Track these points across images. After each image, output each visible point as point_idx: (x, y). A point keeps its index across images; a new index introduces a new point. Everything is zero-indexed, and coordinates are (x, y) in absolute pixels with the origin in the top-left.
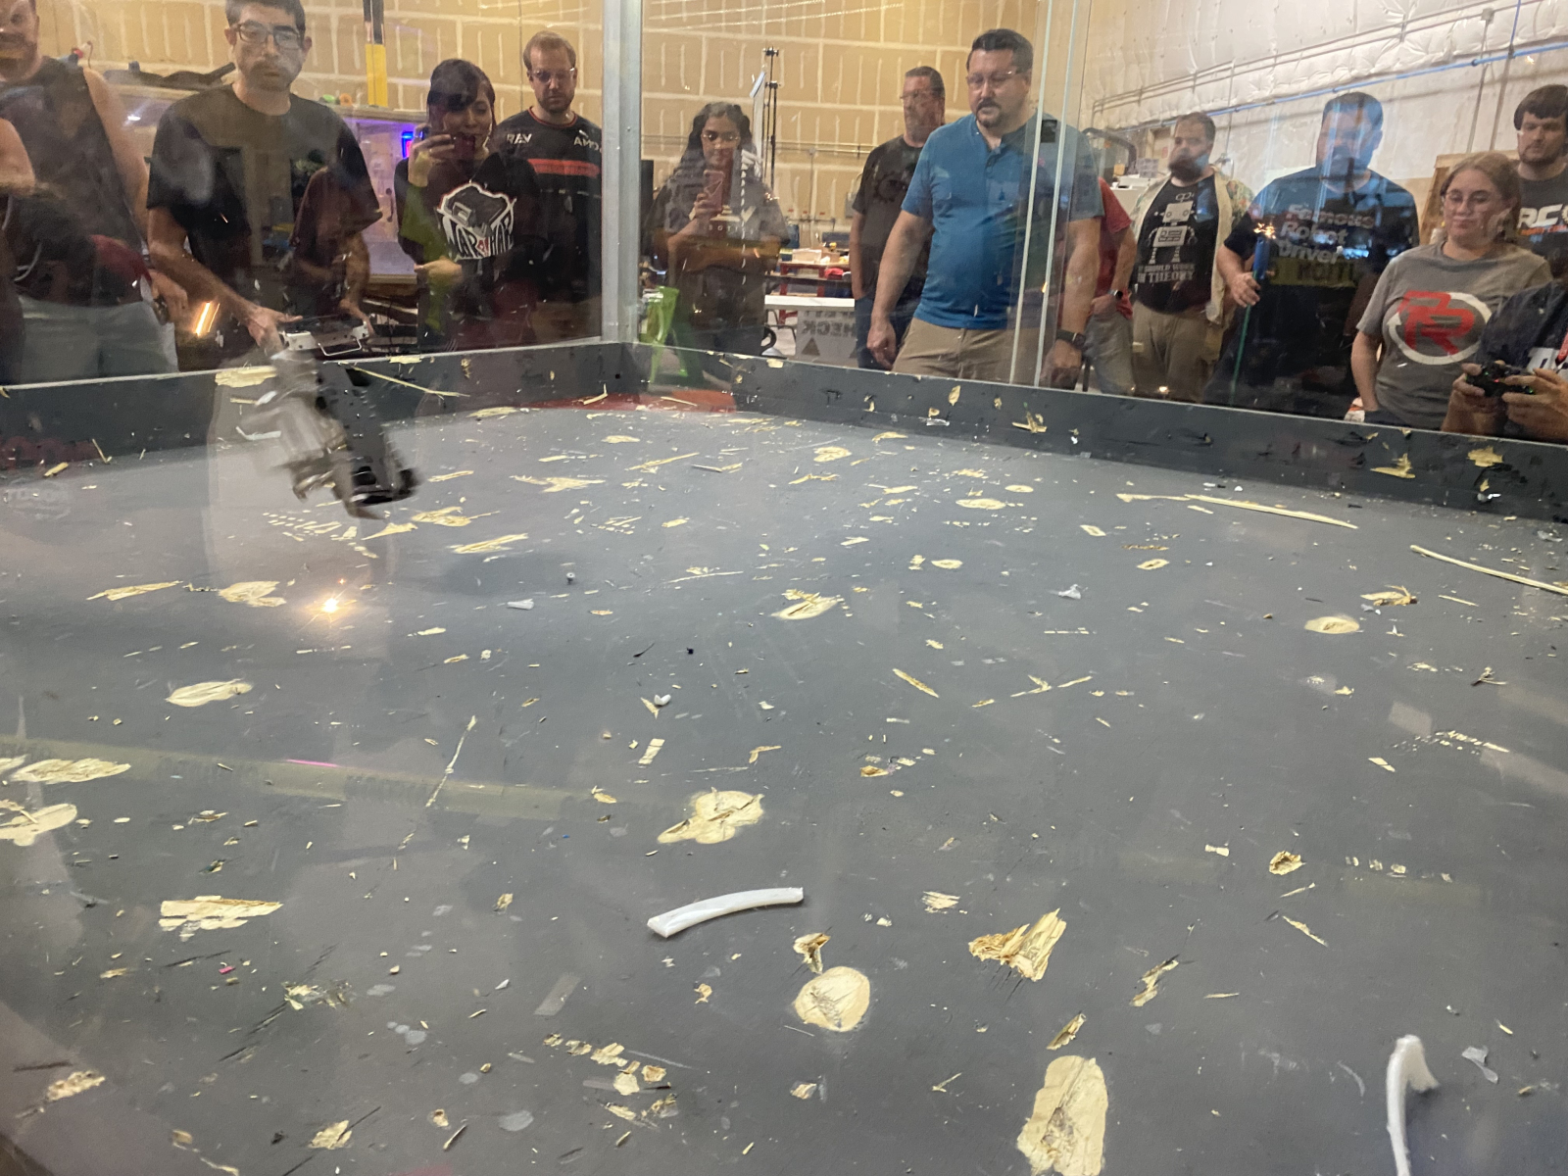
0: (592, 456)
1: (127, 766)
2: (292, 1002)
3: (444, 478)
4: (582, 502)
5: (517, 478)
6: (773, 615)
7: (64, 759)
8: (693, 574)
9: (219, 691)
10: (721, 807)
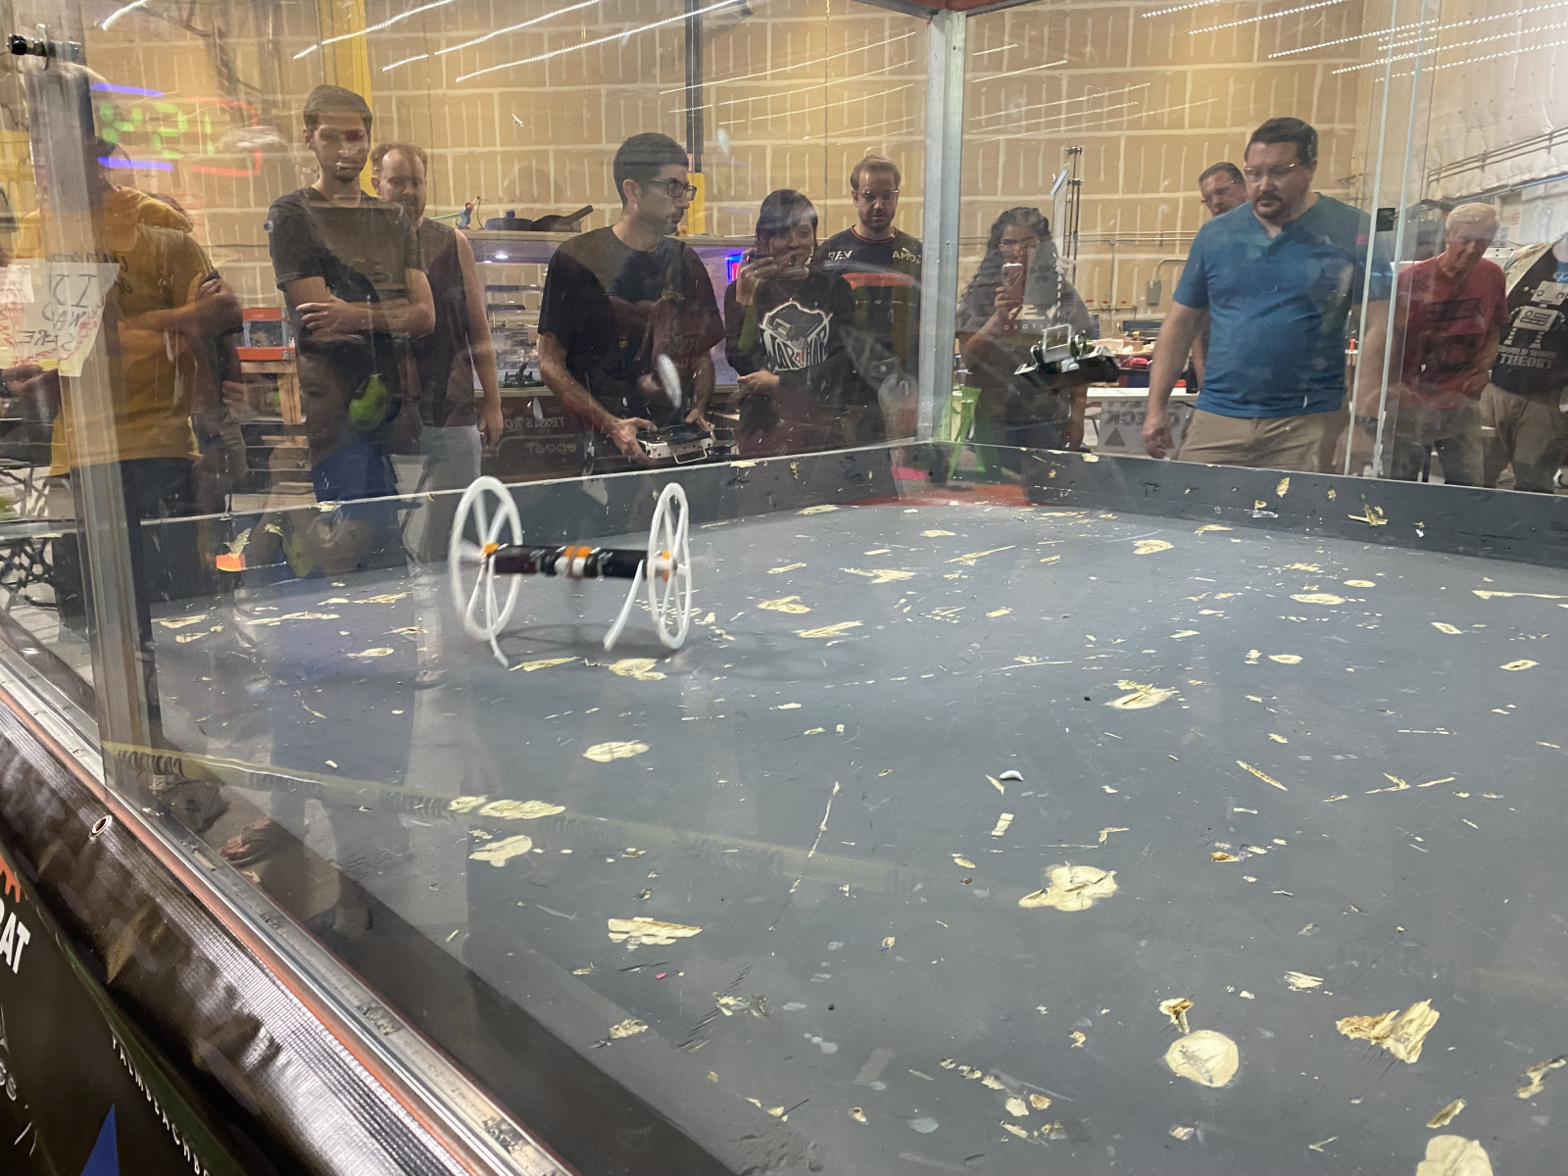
0: (912, 549)
1: (561, 810)
2: (723, 1009)
3: (781, 570)
4: (909, 593)
5: (847, 570)
6: (1107, 704)
7: (516, 800)
8: (1022, 663)
9: (624, 749)
10: (1076, 880)
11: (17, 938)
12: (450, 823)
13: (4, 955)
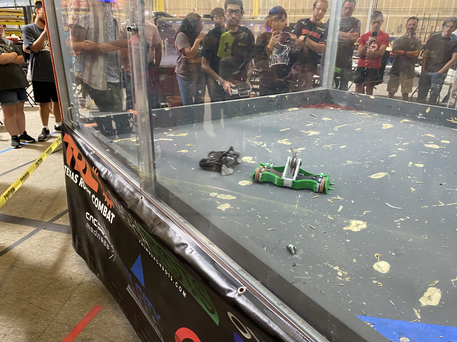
0: (319, 124)
1: (235, 197)
3: (283, 130)
4: (318, 139)
5: (301, 131)
6: (370, 176)
7: (224, 194)
8: (348, 163)
9: (247, 183)
10: (357, 224)
11: (111, 216)
12: (211, 199)
13: (108, 219)
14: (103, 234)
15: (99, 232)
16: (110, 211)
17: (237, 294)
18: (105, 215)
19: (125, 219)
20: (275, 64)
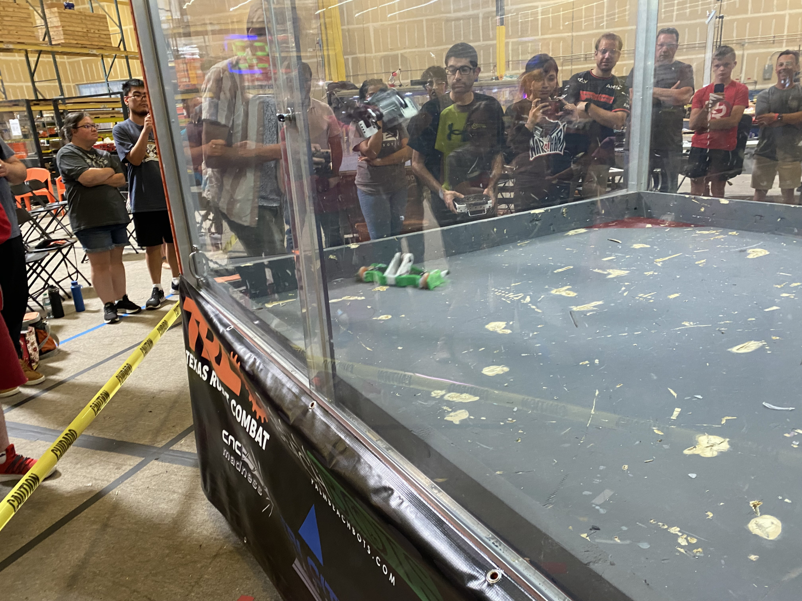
0: (627, 257)
1: (477, 398)
3: (560, 270)
4: (626, 284)
5: (594, 271)
6: (729, 350)
7: (458, 392)
8: (686, 326)
9: (498, 370)
10: (710, 442)
11: (263, 437)
12: (433, 403)
13: (258, 442)
14: (252, 467)
15: (245, 464)
16: (261, 429)
17: (486, 583)
18: (253, 435)
19: (286, 442)
20: (539, 154)
